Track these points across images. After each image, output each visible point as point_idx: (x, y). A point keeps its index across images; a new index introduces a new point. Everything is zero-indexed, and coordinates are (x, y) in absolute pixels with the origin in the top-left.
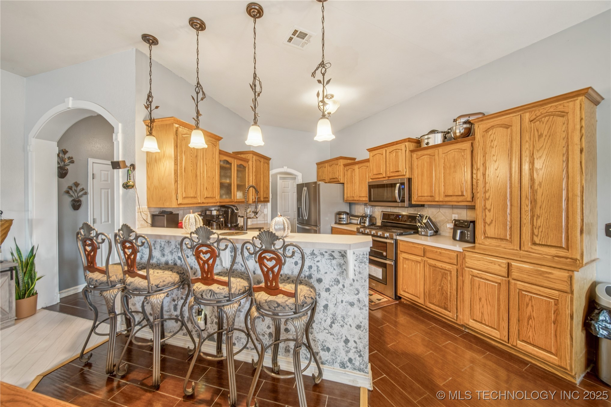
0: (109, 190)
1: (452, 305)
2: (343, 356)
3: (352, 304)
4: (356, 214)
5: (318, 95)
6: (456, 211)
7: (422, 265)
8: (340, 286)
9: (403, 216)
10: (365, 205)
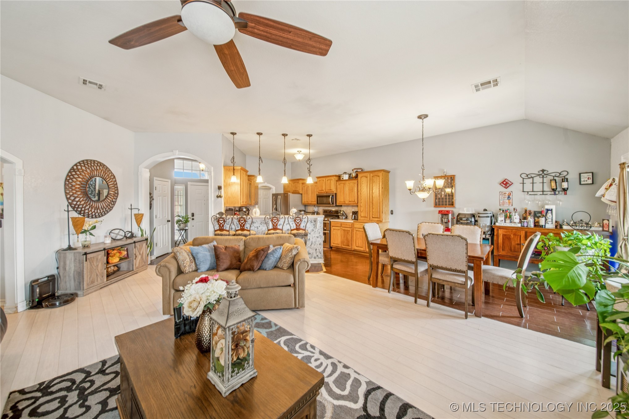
0: (161, 197)
1: (350, 244)
2: (315, 255)
3: (318, 237)
4: (309, 211)
5: (308, 168)
6: (354, 208)
7: (340, 230)
8: (314, 232)
9: (333, 211)
10: (314, 206)
